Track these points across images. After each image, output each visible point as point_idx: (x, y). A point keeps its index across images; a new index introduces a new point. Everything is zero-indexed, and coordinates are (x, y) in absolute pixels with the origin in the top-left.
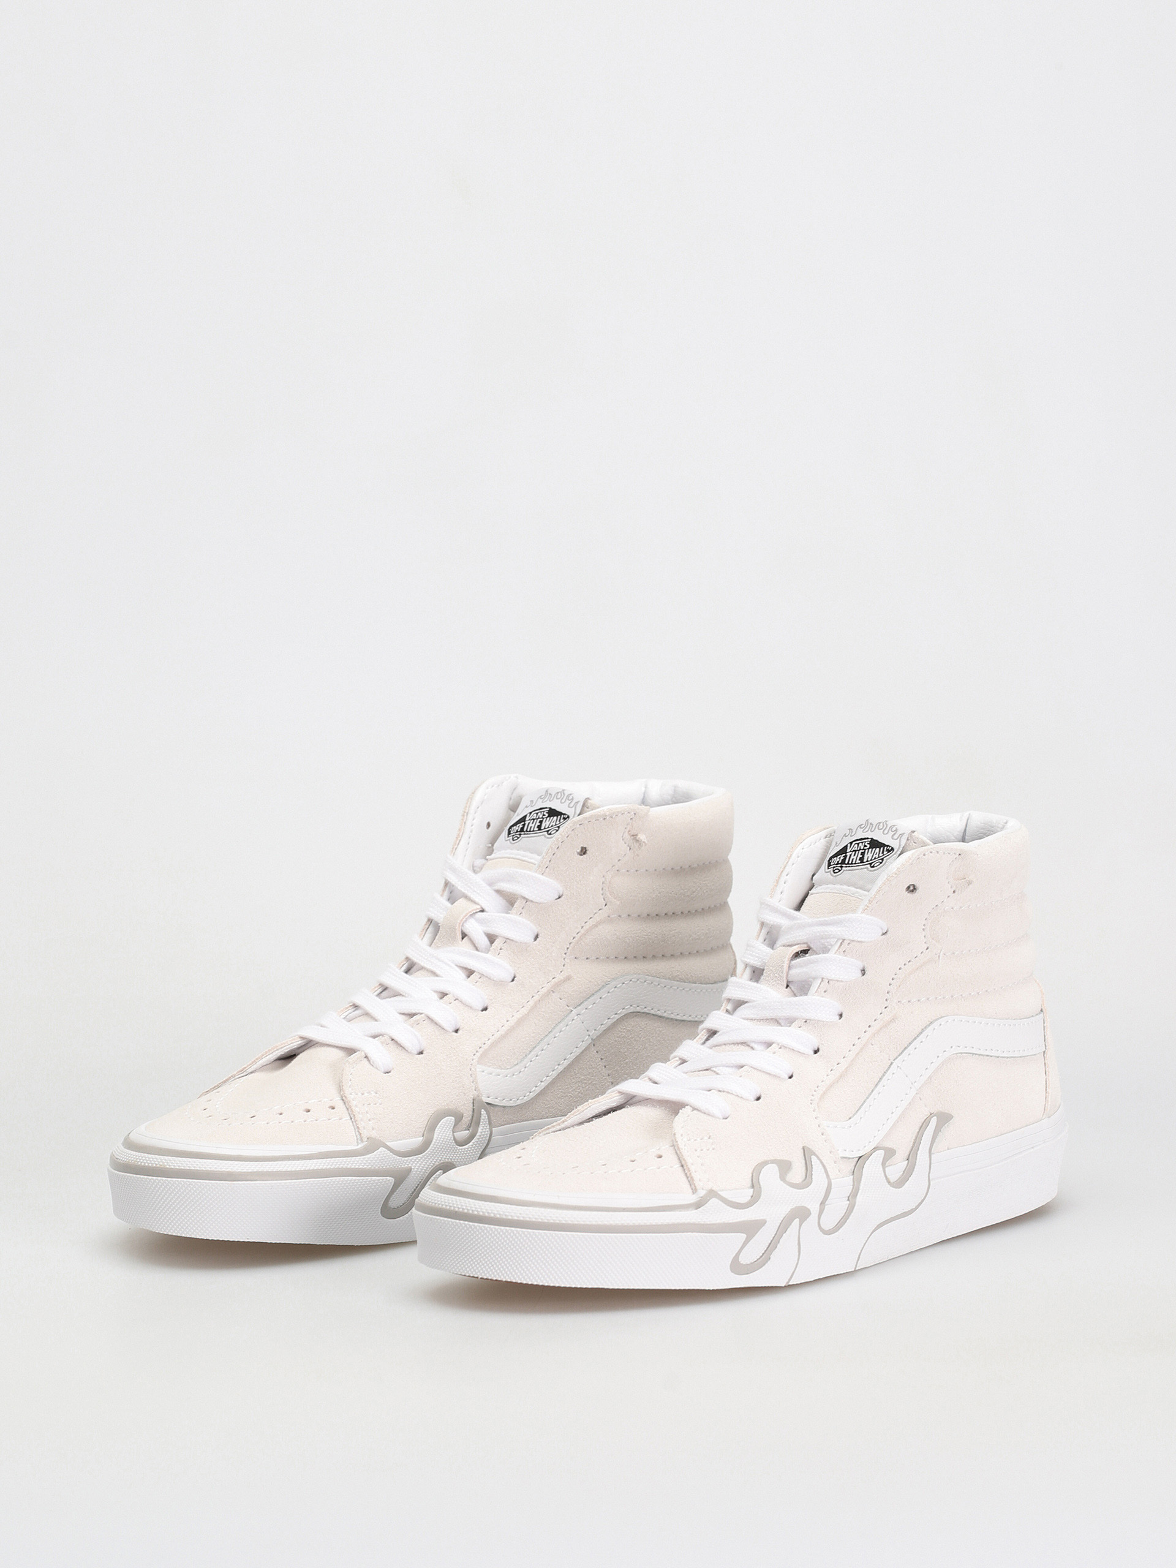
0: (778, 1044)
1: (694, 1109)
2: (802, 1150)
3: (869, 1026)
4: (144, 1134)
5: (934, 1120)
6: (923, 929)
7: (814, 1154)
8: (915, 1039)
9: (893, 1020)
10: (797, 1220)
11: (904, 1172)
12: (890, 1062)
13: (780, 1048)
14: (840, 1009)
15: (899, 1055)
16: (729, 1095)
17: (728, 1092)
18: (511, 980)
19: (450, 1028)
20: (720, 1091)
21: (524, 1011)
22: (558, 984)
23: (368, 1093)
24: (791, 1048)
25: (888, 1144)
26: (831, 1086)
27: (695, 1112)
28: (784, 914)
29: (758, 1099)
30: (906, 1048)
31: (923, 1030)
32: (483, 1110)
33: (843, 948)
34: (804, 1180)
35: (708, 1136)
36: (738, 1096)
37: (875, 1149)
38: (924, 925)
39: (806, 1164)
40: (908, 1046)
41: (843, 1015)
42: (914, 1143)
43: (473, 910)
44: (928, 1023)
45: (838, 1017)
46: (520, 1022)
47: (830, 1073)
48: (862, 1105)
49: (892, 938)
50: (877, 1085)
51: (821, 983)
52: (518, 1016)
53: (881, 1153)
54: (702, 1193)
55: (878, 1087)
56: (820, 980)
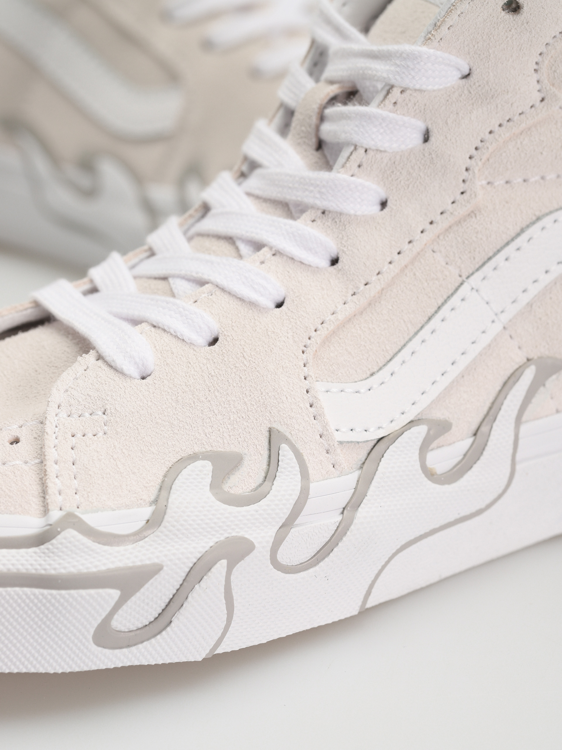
0: (271, 248)
1: (100, 357)
2: (267, 434)
3: (431, 223)
5: (529, 374)
6: (535, 70)
7: (287, 441)
8: (507, 244)
9: (472, 214)
10: (224, 563)
11: (465, 455)
12: (460, 280)
13: (274, 255)
14: (383, 195)
15: (478, 270)
16: (165, 335)
17: (164, 330)
20: (155, 327)
24: (290, 256)
25: (438, 414)
26: (349, 320)
27: (100, 362)
28: (338, 30)
29: (215, 341)
30: (490, 259)
31: (522, 231)
33: (392, 98)
34: (260, 485)
35: (103, 410)
36: (176, 337)
37: (412, 423)
38: (537, 63)
39: (270, 457)
40: (495, 254)
41: (389, 203)
42: (490, 408)
44: (534, 218)
45: (379, 207)
47: (350, 298)
48: (400, 351)
49: (477, 84)
50: (430, 319)
51: (351, 153)
53: (421, 431)
54: (55, 515)
55: (432, 322)
56: (352, 148)
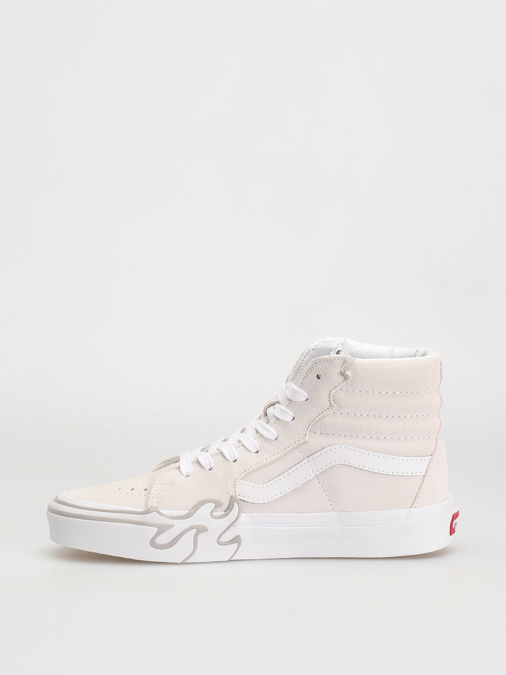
4: (66, 496)
18: (275, 439)
19: (231, 460)
21: (277, 456)
22: (300, 445)
23: (167, 485)
32: (235, 503)
43: (273, 402)
46: (273, 462)
52: (273, 458)
